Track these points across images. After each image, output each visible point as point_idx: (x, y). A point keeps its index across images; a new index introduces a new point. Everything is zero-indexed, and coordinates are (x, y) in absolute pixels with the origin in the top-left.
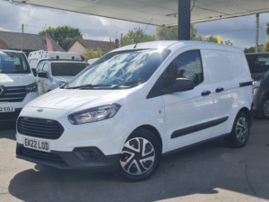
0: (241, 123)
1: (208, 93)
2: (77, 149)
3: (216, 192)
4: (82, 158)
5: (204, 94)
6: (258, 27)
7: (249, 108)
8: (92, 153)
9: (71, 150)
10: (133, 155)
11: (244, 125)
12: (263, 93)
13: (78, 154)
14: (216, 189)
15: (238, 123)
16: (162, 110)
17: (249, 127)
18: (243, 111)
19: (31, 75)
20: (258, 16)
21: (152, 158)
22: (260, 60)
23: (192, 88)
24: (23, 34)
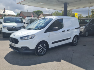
0: (75, 39)
1: (64, 31)
2: (22, 47)
3: (61, 61)
4: (24, 50)
5: (63, 31)
6: (89, 10)
7: (78, 35)
8: (26, 48)
9: (21, 47)
10: (41, 48)
11: (76, 40)
12: (86, 30)
13: (23, 48)
14: (61, 60)
15: (74, 39)
16: (49, 36)
17: (78, 40)
18: (76, 36)
19: (23, 24)
20: (89, 7)
21: (46, 50)
22: (86, 20)
23: (58, 30)
24: (27, 12)
